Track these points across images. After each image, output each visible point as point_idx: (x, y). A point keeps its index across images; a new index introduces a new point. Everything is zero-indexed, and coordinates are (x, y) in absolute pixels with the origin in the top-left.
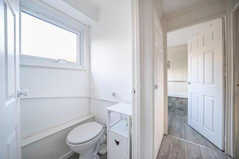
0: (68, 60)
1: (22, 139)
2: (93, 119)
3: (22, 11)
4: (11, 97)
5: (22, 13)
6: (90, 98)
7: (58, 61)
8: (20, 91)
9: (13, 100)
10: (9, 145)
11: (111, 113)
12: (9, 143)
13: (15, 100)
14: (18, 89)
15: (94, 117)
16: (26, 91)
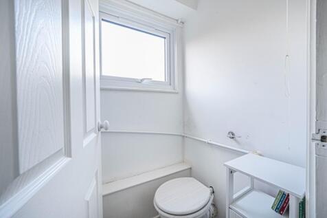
0: (153, 79)
1: (103, 184)
2: (189, 173)
3: (103, 20)
4: (90, 131)
5: (103, 22)
6: (183, 136)
7: (142, 80)
8: (100, 123)
9: (93, 135)
10: (88, 202)
11: (235, 174)
12: (88, 199)
13: (96, 135)
14: (99, 120)
15: (191, 168)
16: (106, 123)
